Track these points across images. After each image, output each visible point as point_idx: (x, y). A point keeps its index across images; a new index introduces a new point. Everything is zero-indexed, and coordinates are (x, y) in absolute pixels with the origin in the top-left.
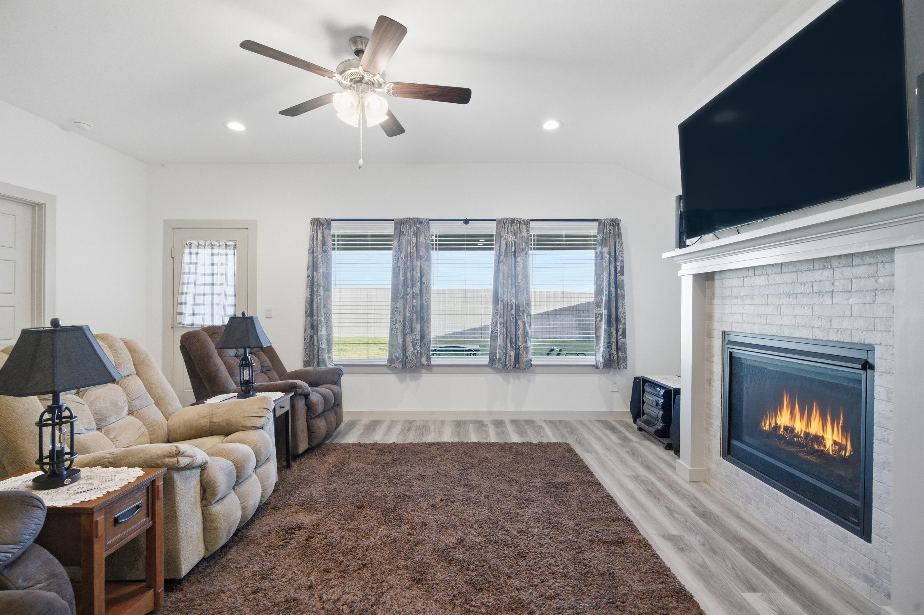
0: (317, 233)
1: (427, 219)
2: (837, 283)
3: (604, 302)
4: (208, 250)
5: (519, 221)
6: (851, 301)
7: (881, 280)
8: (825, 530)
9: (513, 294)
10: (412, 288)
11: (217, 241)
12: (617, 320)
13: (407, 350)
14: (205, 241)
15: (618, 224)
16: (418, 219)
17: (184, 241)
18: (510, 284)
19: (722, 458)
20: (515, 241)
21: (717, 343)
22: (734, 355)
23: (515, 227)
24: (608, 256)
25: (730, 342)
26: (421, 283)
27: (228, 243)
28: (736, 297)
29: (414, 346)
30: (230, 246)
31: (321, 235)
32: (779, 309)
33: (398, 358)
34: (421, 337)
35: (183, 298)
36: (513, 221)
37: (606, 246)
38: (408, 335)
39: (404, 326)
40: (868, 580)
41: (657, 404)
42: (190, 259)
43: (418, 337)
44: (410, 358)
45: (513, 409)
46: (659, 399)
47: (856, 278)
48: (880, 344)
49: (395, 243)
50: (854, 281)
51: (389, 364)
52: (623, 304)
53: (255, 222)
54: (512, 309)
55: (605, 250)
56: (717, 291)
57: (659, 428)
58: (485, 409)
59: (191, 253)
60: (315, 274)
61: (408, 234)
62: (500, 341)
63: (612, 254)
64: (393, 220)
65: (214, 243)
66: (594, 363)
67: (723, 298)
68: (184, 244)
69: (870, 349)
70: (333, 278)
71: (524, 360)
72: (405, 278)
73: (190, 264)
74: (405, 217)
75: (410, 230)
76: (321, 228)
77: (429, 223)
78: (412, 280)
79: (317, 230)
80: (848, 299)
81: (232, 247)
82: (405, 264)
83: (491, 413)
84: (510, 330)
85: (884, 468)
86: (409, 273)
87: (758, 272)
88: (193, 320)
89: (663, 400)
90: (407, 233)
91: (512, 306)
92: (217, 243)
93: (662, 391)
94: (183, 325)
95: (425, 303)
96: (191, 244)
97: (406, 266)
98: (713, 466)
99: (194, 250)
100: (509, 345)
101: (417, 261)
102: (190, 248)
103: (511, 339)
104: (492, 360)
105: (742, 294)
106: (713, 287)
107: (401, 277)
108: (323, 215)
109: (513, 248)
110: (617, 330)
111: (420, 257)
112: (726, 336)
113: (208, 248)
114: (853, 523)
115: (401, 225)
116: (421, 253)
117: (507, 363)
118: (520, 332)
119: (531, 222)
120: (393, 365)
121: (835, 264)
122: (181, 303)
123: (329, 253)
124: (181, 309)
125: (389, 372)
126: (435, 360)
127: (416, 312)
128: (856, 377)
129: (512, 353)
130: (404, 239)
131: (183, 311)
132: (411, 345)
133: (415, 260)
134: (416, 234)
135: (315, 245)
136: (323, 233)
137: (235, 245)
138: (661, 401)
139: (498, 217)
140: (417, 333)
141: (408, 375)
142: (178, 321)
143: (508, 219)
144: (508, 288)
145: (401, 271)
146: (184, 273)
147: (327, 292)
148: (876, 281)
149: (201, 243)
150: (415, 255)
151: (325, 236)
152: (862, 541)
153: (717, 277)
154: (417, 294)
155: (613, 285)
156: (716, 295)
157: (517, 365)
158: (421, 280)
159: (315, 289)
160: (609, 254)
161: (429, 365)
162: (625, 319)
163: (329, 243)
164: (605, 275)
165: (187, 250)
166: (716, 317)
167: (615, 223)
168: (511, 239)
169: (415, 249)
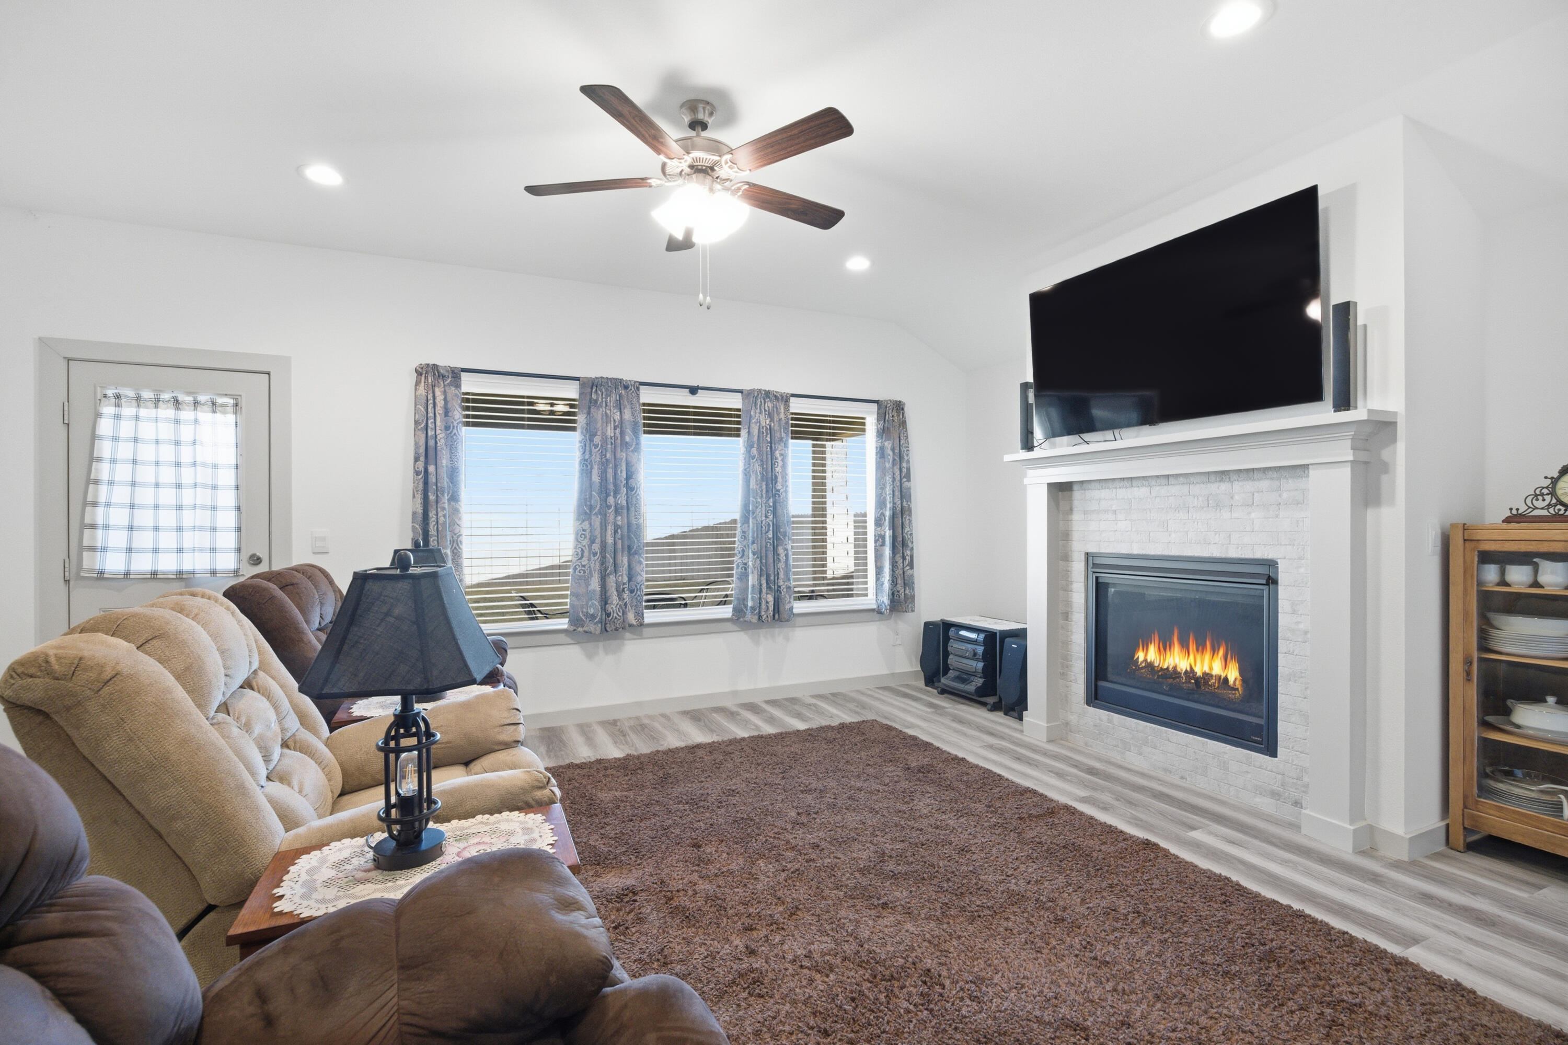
0: (434, 393)
1: (635, 382)
2: (1236, 497)
3: (887, 518)
4: (167, 412)
5: (775, 396)
6: (1253, 515)
7: (1285, 495)
8: (1226, 756)
9: (770, 506)
10: (615, 497)
11: (189, 393)
12: (904, 544)
13: (609, 602)
14: (158, 391)
15: (903, 409)
16: (621, 381)
17: (99, 390)
18: (764, 491)
19: (1086, 706)
20: (770, 426)
21: (1078, 568)
22: (1100, 580)
23: (770, 405)
24: (891, 453)
25: (1095, 565)
26: (630, 488)
27: (220, 400)
28: (1106, 511)
29: (620, 593)
30: (224, 405)
31: (442, 397)
32: (1166, 525)
33: (593, 617)
34: (628, 578)
35: (100, 516)
36: (768, 393)
37: (888, 439)
38: (611, 576)
39: (603, 562)
40: (1275, 795)
41: (975, 654)
42: (116, 428)
43: (626, 579)
44: (615, 615)
45: (765, 685)
46: (978, 647)
47: (1258, 492)
48: (1285, 558)
49: (581, 419)
50: (1256, 494)
51: (572, 628)
52: (910, 521)
53: (287, 360)
54: (769, 530)
55: (888, 445)
56: (1076, 503)
57: (979, 685)
58: (726, 689)
59: (117, 417)
60: (431, 469)
61: (606, 405)
62: (752, 580)
63: (897, 451)
64: (577, 379)
65: (181, 397)
66: (875, 607)
67: (1085, 513)
68: (99, 396)
69: (1272, 564)
70: (462, 477)
71: (787, 607)
72: (601, 479)
73: (115, 439)
74: (599, 375)
75: (608, 399)
76: (442, 383)
77: (638, 389)
78: (615, 485)
79: (433, 386)
80: (1249, 513)
81: (230, 409)
82: (603, 455)
83: (735, 693)
84: (766, 563)
85: (1290, 680)
86: (610, 472)
87: (1135, 483)
88: (129, 562)
89: (983, 648)
90: (604, 405)
91: (769, 525)
92: (190, 399)
93: (982, 636)
94: (101, 573)
95: (634, 522)
96: (118, 397)
97: (604, 460)
98: (1073, 718)
99: (128, 411)
100: (764, 585)
101: (621, 451)
102: (118, 405)
103: (768, 576)
104: (739, 612)
105: (1114, 508)
106: (1070, 500)
107: (596, 478)
108: (446, 360)
109: (769, 436)
110: (904, 558)
111: (625, 445)
112: (1090, 559)
113: (168, 408)
114: (1256, 742)
115: (592, 388)
116: (627, 439)
117: (763, 613)
118: (781, 565)
119: (792, 398)
120: (580, 629)
121: (1235, 477)
122: (93, 526)
123: (455, 431)
124: (94, 538)
125: (568, 640)
126: (651, 616)
127: (622, 538)
128: (1258, 593)
129: (770, 599)
130: (598, 414)
131: (99, 544)
132: (615, 593)
133: (619, 450)
134: (620, 406)
135: (431, 414)
136: (445, 393)
137: (237, 405)
138: (980, 650)
139: (747, 387)
140: (624, 572)
141: (601, 644)
142: (85, 567)
143: (760, 390)
144: (762, 497)
145: (596, 467)
146: (99, 460)
147: (453, 503)
148: (1280, 496)
149: (147, 394)
150: (619, 441)
151: (448, 400)
152: (1267, 757)
153: (1075, 487)
154: (622, 508)
155: (897, 493)
156: (1075, 510)
157: (777, 616)
158: (627, 483)
159: (432, 497)
160: (893, 450)
161: (642, 625)
162: (912, 543)
163: (456, 412)
164: (888, 479)
165: (108, 410)
166: (1076, 536)
167: (899, 407)
168: (764, 421)
169: (618, 431)
